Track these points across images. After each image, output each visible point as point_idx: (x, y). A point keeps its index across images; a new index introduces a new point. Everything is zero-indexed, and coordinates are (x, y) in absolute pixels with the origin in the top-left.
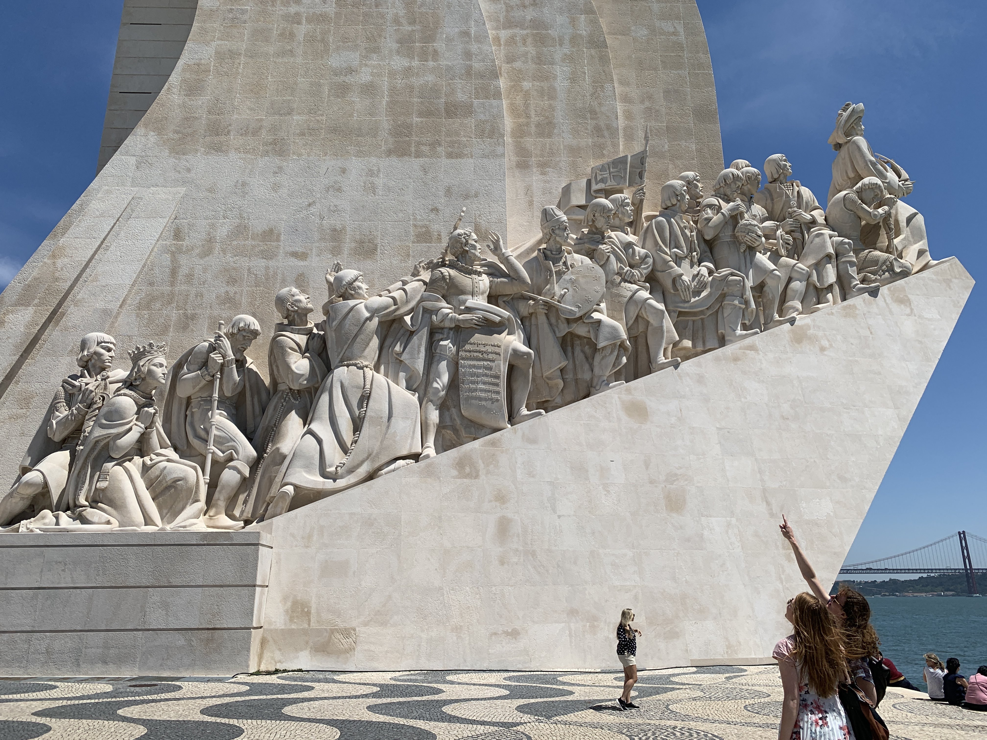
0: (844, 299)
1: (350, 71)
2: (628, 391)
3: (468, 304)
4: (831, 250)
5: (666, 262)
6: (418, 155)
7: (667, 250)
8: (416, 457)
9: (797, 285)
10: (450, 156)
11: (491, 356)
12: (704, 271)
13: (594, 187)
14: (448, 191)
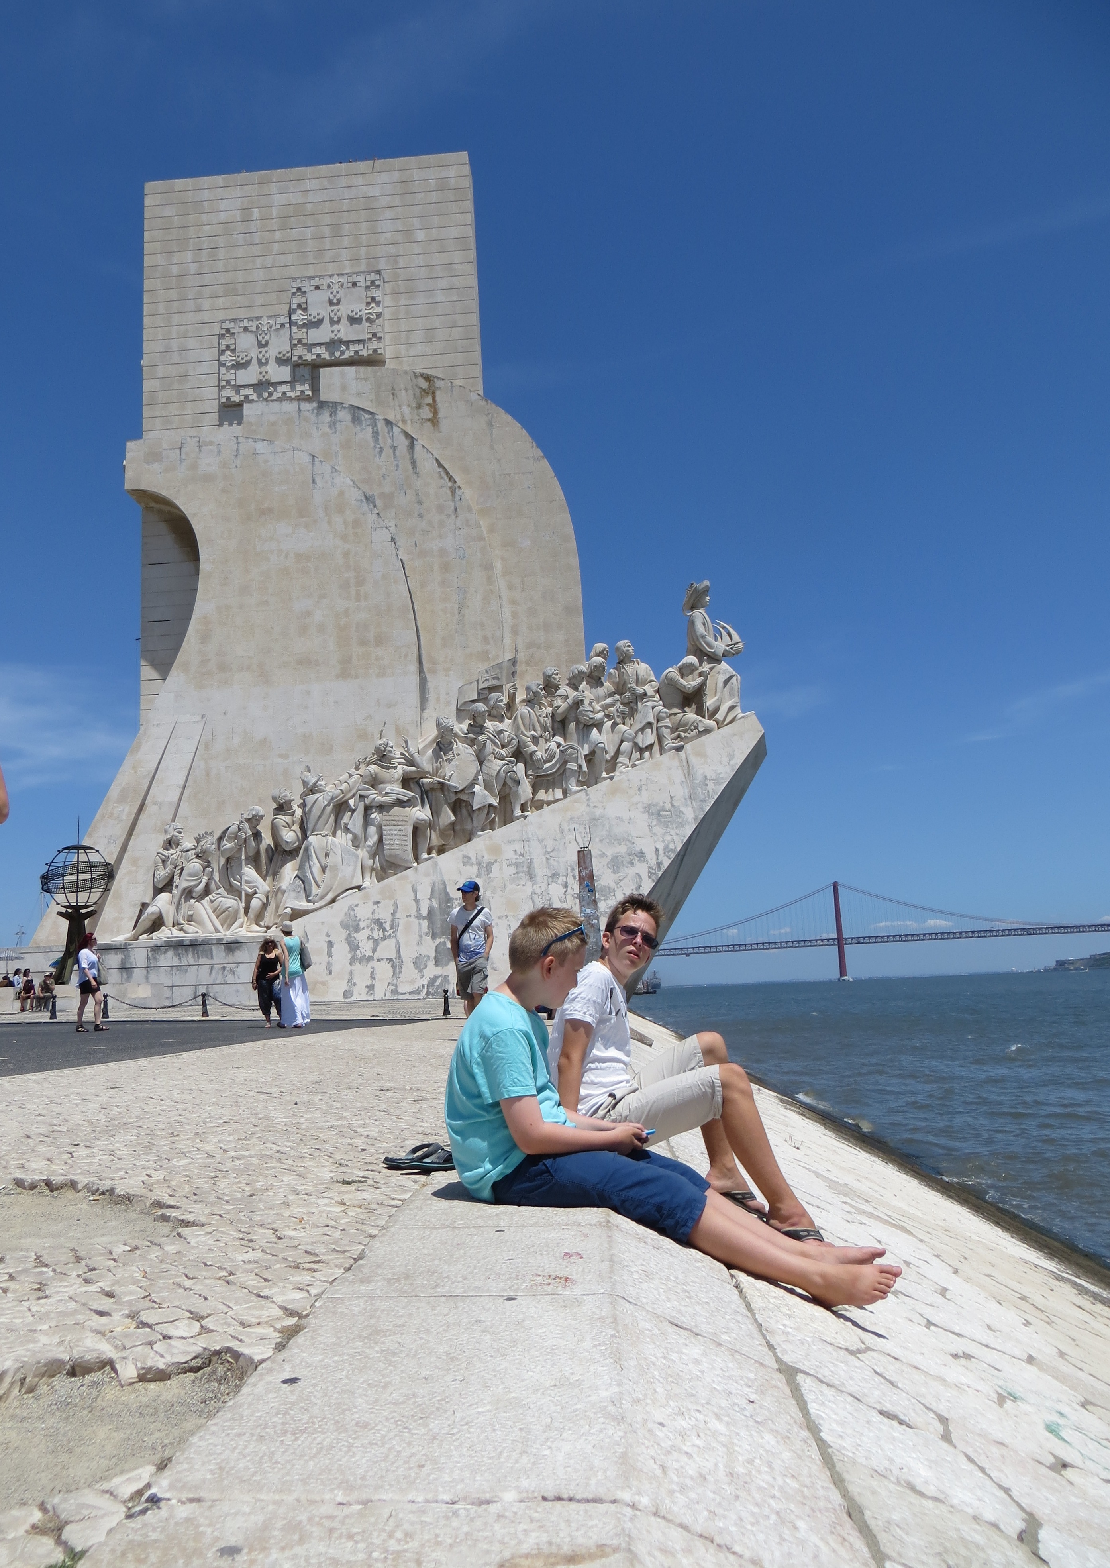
0: (661, 754)
1: (308, 614)
2: (490, 838)
3: (387, 790)
4: (651, 719)
5: (525, 742)
6: (357, 677)
7: (528, 734)
8: (358, 888)
9: (626, 746)
10: (378, 676)
11: (401, 823)
12: (553, 745)
13: (481, 686)
14: (378, 701)
